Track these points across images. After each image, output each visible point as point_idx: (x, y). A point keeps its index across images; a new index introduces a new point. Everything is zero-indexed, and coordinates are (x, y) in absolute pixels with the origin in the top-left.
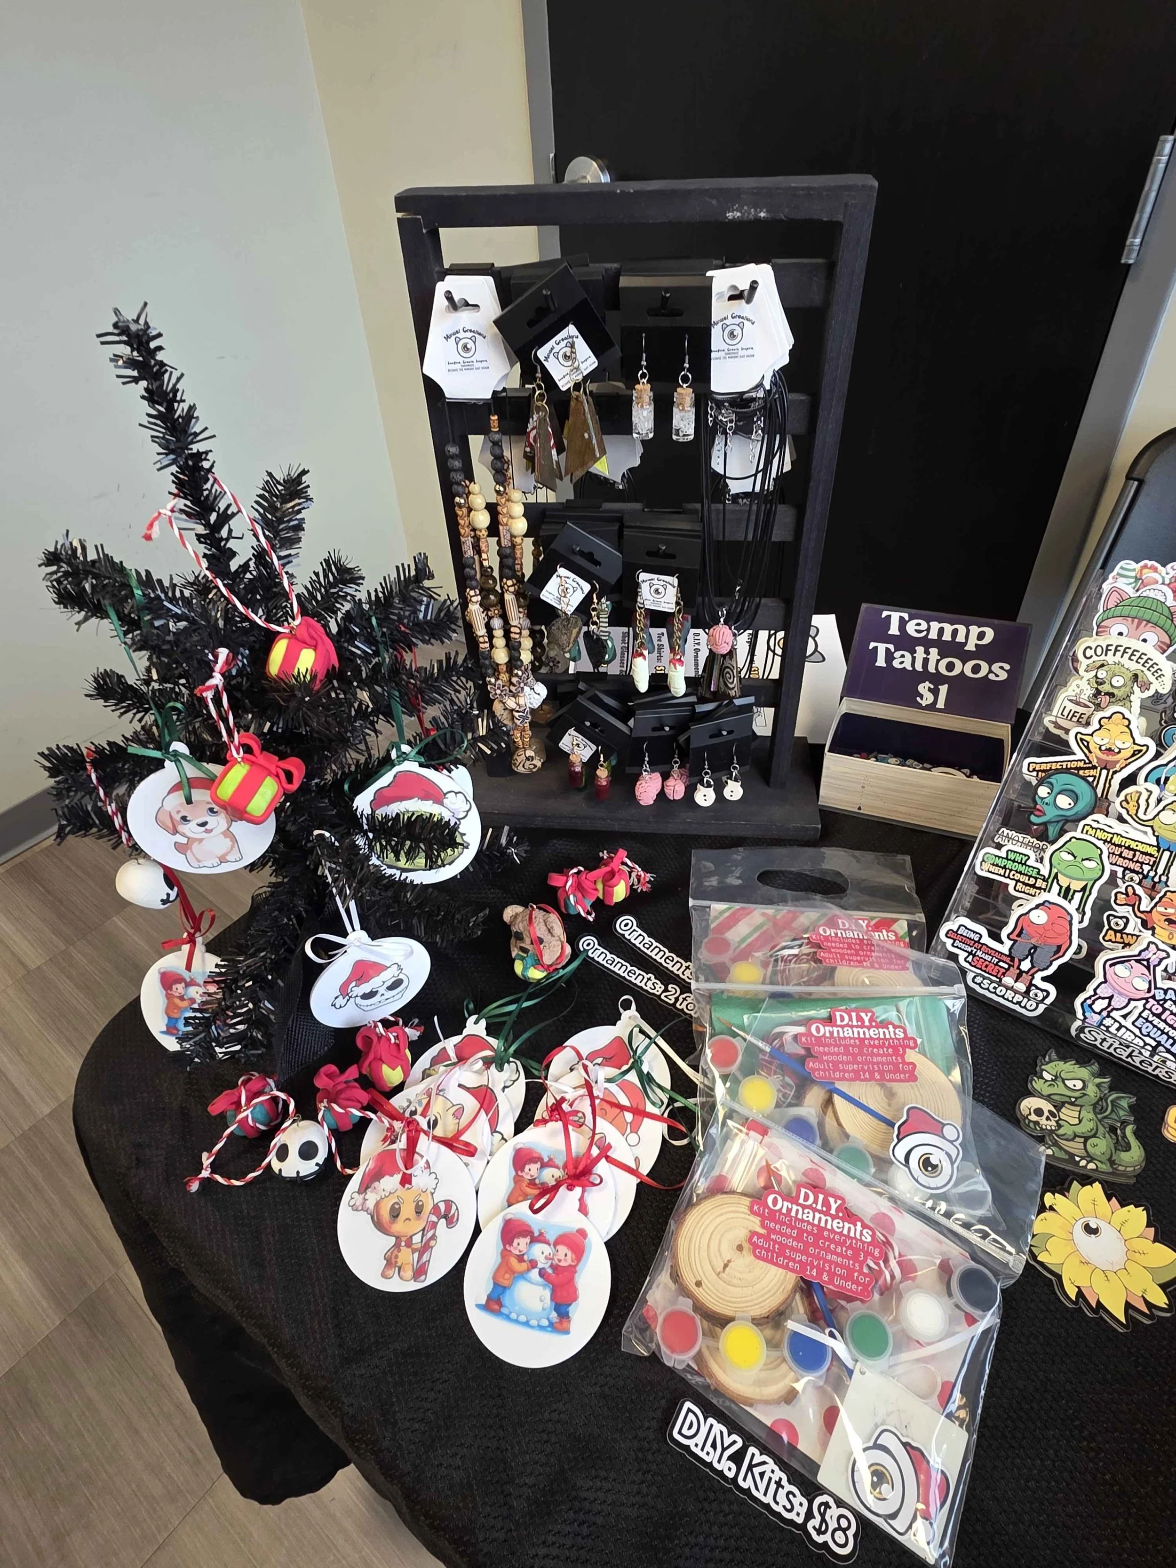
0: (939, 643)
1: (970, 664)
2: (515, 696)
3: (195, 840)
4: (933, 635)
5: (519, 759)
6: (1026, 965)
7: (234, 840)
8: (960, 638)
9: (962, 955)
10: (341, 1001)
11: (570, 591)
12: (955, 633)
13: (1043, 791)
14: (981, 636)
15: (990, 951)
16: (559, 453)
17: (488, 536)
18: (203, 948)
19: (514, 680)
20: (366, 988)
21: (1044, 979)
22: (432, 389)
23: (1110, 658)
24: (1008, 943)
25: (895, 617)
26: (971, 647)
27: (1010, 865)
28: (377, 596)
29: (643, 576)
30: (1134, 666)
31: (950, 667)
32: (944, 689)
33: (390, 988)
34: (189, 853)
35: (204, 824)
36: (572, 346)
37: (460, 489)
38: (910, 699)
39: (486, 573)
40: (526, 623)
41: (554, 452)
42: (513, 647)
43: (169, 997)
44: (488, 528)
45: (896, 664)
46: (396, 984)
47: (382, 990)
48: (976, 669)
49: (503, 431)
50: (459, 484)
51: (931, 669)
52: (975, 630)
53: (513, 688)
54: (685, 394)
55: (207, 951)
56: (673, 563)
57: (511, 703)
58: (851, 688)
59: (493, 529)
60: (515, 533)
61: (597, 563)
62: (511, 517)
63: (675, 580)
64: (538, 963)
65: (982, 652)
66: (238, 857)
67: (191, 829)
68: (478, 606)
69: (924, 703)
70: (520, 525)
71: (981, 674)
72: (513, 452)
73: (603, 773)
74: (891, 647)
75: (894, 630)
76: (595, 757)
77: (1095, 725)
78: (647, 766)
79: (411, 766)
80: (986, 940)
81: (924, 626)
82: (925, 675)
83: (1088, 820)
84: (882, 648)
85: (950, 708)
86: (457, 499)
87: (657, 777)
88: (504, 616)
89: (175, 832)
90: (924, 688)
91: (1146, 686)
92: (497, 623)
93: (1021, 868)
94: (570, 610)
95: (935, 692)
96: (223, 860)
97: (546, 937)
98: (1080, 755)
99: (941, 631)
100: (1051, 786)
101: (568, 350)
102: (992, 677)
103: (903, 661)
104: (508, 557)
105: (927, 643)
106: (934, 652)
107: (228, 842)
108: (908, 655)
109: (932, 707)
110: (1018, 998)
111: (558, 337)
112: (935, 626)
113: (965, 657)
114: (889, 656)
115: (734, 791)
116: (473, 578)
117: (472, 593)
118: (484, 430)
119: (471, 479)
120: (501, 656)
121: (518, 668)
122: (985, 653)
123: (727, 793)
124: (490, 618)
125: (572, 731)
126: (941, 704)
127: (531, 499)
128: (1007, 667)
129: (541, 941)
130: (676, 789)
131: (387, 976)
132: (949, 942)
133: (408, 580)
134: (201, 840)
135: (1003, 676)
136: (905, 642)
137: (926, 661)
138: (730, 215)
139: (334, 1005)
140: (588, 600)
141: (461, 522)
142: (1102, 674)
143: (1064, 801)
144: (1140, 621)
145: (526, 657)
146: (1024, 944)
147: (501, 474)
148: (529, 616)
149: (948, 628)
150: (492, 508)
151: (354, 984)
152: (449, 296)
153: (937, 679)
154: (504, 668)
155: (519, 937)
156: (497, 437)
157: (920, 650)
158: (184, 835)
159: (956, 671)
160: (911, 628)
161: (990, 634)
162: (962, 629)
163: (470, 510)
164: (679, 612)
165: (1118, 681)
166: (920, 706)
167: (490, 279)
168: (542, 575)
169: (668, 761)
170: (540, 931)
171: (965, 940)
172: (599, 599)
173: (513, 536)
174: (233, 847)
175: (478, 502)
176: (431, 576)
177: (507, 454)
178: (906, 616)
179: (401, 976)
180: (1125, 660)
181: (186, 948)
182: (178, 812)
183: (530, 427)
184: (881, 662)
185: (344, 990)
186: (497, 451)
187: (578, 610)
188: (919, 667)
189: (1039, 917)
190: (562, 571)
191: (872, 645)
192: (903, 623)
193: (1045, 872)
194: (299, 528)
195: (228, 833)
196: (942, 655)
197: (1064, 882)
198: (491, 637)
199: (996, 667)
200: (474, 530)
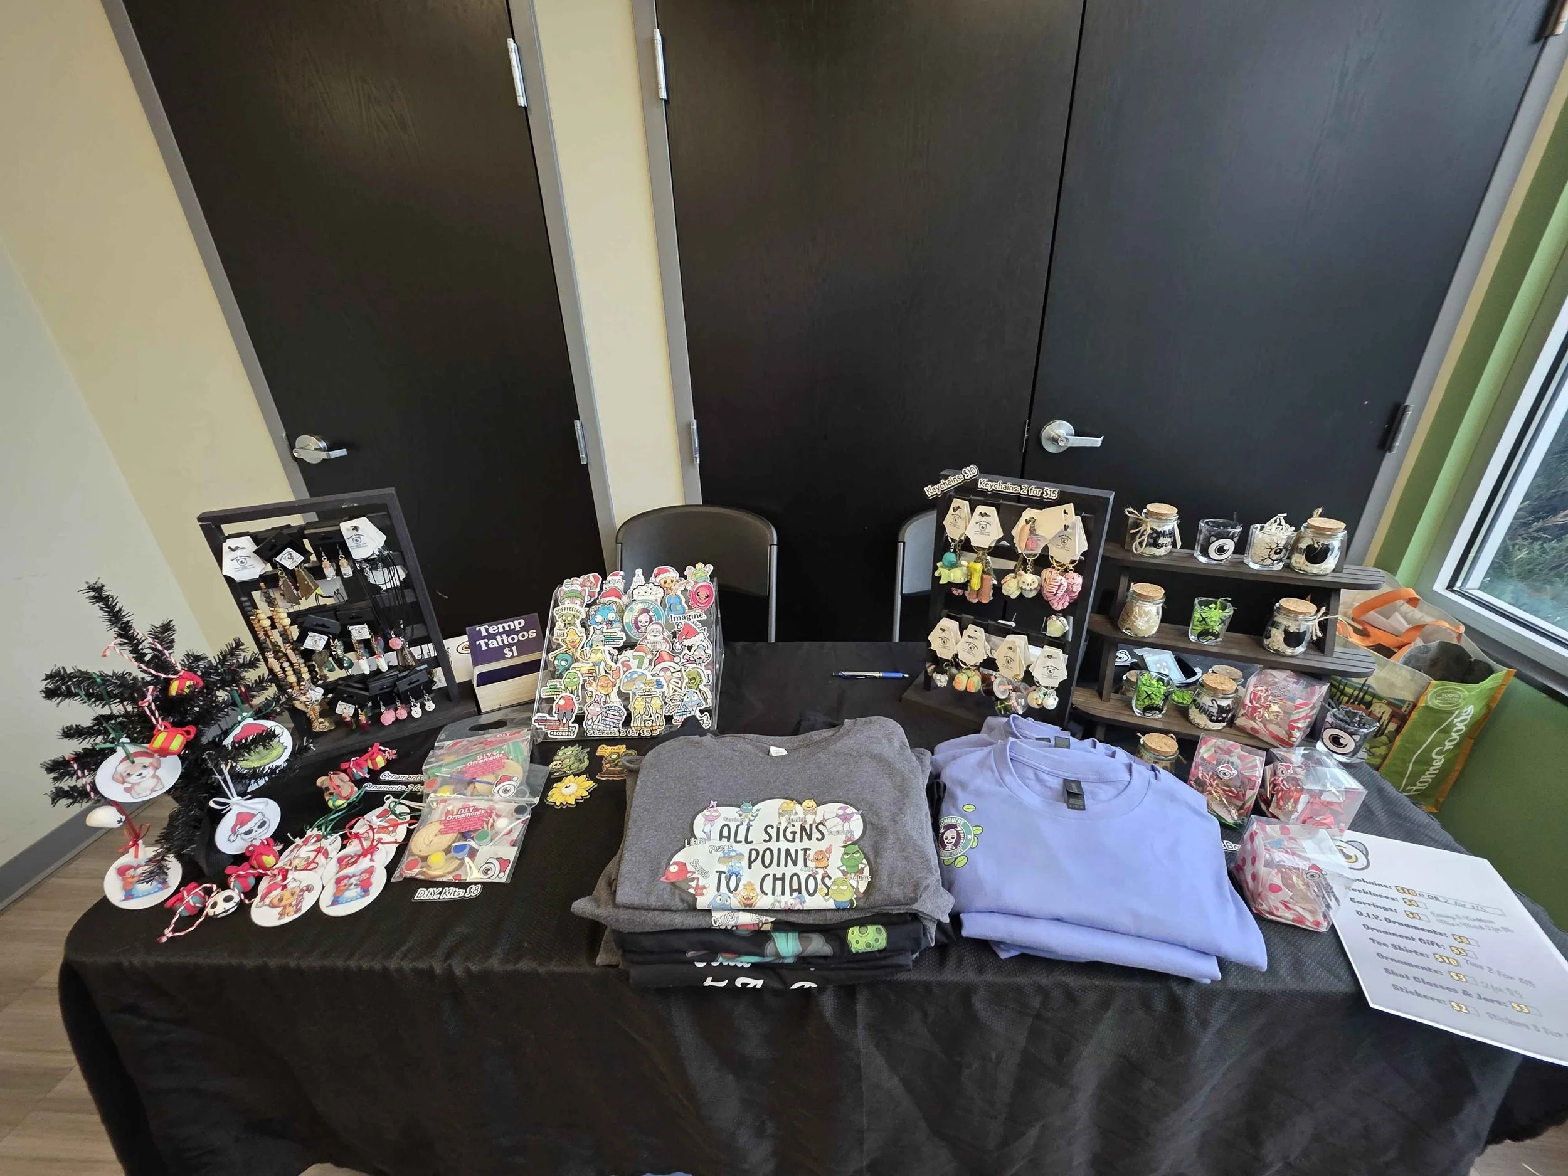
0: (505, 632)
1: (520, 635)
2: (305, 694)
3: (136, 784)
4: (501, 630)
5: (315, 725)
6: (565, 721)
7: (158, 778)
8: (512, 627)
9: (543, 727)
10: (233, 838)
11: (318, 641)
12: (509, 626)
13: (556, 662)
14: (520, 623)
15: (550, 721)
16: (297, 591)
17: (272, 629)
18: (143, 846)
19: (302, 687)
20: (246, 828)
21: (573, 723)
22: (229, 580)
23: (564, 612)
24: (556, 715)
25: (482, 629)
26: (518, 629)
27: (552, 690)
28: (219, 658)
29: (351, 628)
30: (572, 612)
31: (513, 639)
32: (514, 648)
33: (260, 827)
34: (133, 792)
35: (140, 775)
36: (291, 554)
37: (251, 613)
38: (502, 657)
39: (275, 644)
40: (302, 661)
41: (295, 591)
42: (297, 673)
43: (124, 880)
44: (271, 626)
45: (491, 646)
46: (263, 824)
47: (255, 829)
48: (523, 636)
49: (267, 587)
50: (250, 611)
51: (506, 643)
52: (516, 622)
53: (302, 692)
54: (343, 562)
55: (146, 847)
56: (361, 620)
57: (303, 699)
58: (476, 662)
59: (273, 626)
60: (284, 624)
61: (328, 627)
62: (281, 619)
63: (366, 626)
64: (340, 797)
65: (522, 629)
66: (161, 787)
67: (134, 779)
68: (273, 659)
69: (509, 656)
70: (288, 621)
71: (526, 638)
72: (275, 594)
73: (362, 718)
74: (486, 640)
75: (484, 634)
76: (356, 710)
77: (566, 635)
78: (382, 707)
79: (250, 721)
80: (549, 718)
81: (496, 627)
82: (505, 646)
83: (573, 666)
84: (482, 642)
85: (520, 654)
86: (251, 617)
87: (392, 712)
88: (289, 661)
89: (124, 782)
90: (506, 651)
91: (578, 618)
92: (286, 665)
93: (556, 690)
94: (321, 649)
95: (511, 650)
96: (153, 791)
97: (341, 784)
98: (565, 647)
99: (504, 627)
100: (558, 660)
101: (289, 556)
102: (530, 637)
103: (493, 644)
104: (284, 635)
105: (500, 634)
106: (504, 636)
107: (155, 780)
108: (494, 641)
109: (513, 656)
110: (567, 733)
111: (284, 552)
112: (500, 626)
113: (517, 633)
114: (487, 644)
115: (430, 706)
116: (267, 647)
117: (268, 654)
118: (259, 589)
119: (257, 608)
120: (292, 679)
121: (303, 681)
122: (523, 629)
123: (427, 708)
124: (282, 663)
125: (340, 702)
126: (516, 654)
127: (291, 610)
128: (534, 631)
129: (339, 786)
130: (403, 714)
131: (257, 820)
132: (536, 724)
133: (232, 648)
134: (139, 784)
135: (535, 635)
136: (491, 637)
137: (502, 641)
138: (343, 506)
139: (229, 840)
140: (328, 643)
141: (255, 626)
142: (564, 618)
143: (563, 663)
144: (573, 598)
145: (306, 676)
146: (561, 713)
147: (271, 602)
148: (303, 658)
149: (506, 625)
150: (271, 618)
151: (238, 826)
152: (230, 548)
153: (510, 645)
154: (296, 684)
155: (327, 789)
156: (265, 590)
157: (498, 637)
158: (129, 783)
159: (516, 640)
160: (491, 630)
161: (523, 622)
162: (511, 624)
163: (259, 620)
164: (372, 637)
165: (569, 619)
166: (508, 658)
167: (249, 537)
168: (302, 638)
169: (394, 702)
170: (338, 782)
171: (542, 721)
172: (334, 641)
173: (284, 626)
174: (158, 782)
175: (262, 616)
176: (243, 644)
177: (272, 595)
178: (487, 627)
179: (265, 819)
180: (569, 611)
181: (132, 850)
182: (125, 772)
183: (280, 584)
184: (484, 648)
185: (234, 831)
186: (267, 595)
187: (324, 648)
188: (501, 644)
189: (562, 702)
190: (310, 634)
191: (477, 643)
192: (487, 630)
193: (563, 688)
194: (173, 641)
195: (154, 776)
196: (508, 636)
197: (570, 688)
198: (284, 672)
199: (530, 632)
200: (263, 628)
